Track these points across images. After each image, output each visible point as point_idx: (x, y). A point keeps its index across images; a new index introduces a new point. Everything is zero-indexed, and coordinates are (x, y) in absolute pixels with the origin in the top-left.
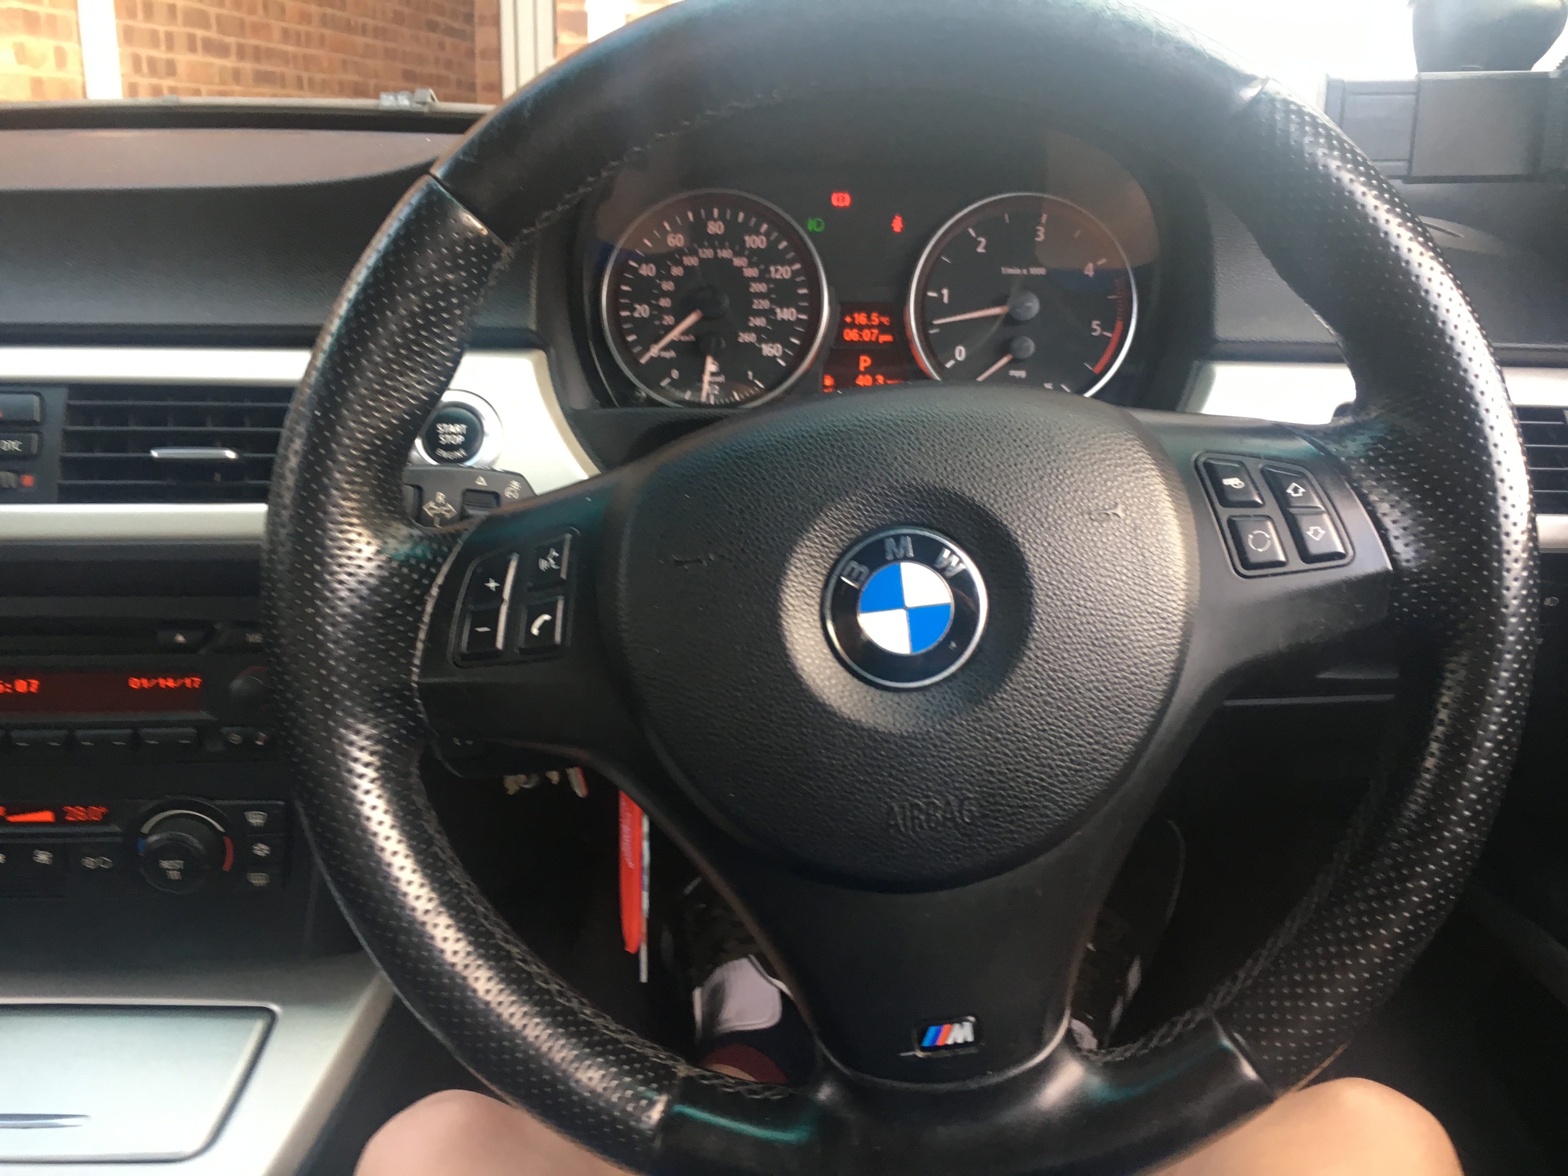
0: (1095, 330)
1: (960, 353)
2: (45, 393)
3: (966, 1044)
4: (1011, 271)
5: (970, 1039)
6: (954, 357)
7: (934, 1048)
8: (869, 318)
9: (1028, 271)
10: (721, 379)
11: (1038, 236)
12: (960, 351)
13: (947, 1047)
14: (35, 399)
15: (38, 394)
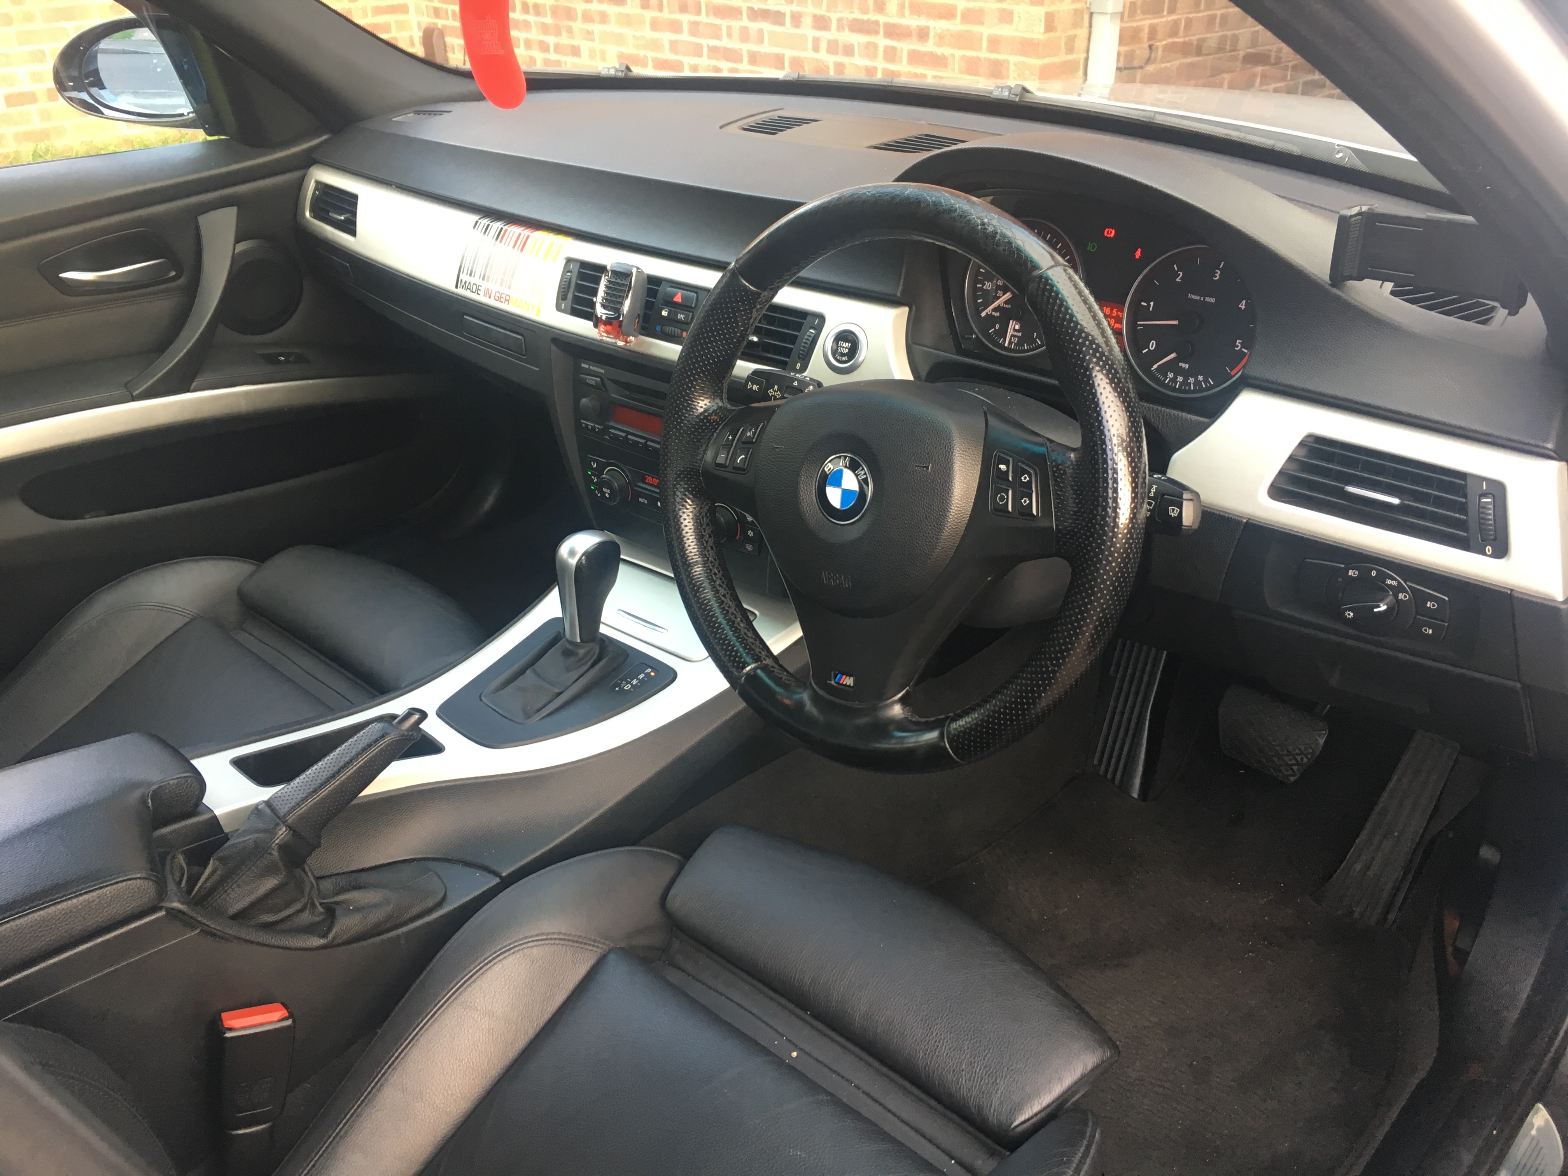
0: (1238, 346)
1: (1153, 345)
2: (699, 291)
3: (849, 686)
4: (1194, 297)
5: (852, 685)
6: (1148, 347)
7: (838, 683)
8: (1112, 310)
9: (1204, 299)
10: (1020, 334)
11: (1216, 277)
12: (1153, 344)
13: (842, 684)
14: (695, 295)
15: (697, 293)
